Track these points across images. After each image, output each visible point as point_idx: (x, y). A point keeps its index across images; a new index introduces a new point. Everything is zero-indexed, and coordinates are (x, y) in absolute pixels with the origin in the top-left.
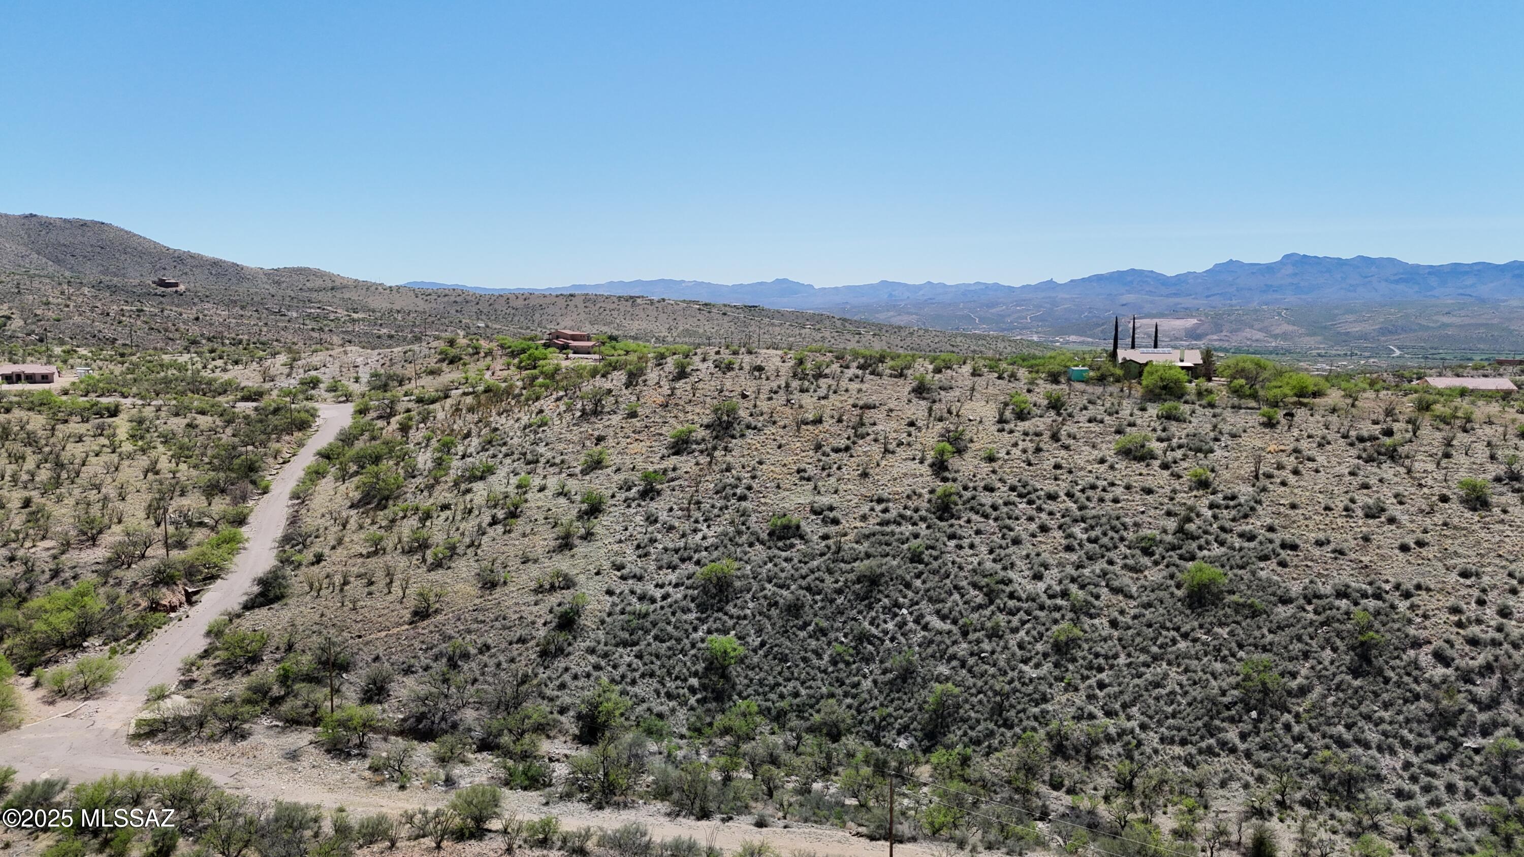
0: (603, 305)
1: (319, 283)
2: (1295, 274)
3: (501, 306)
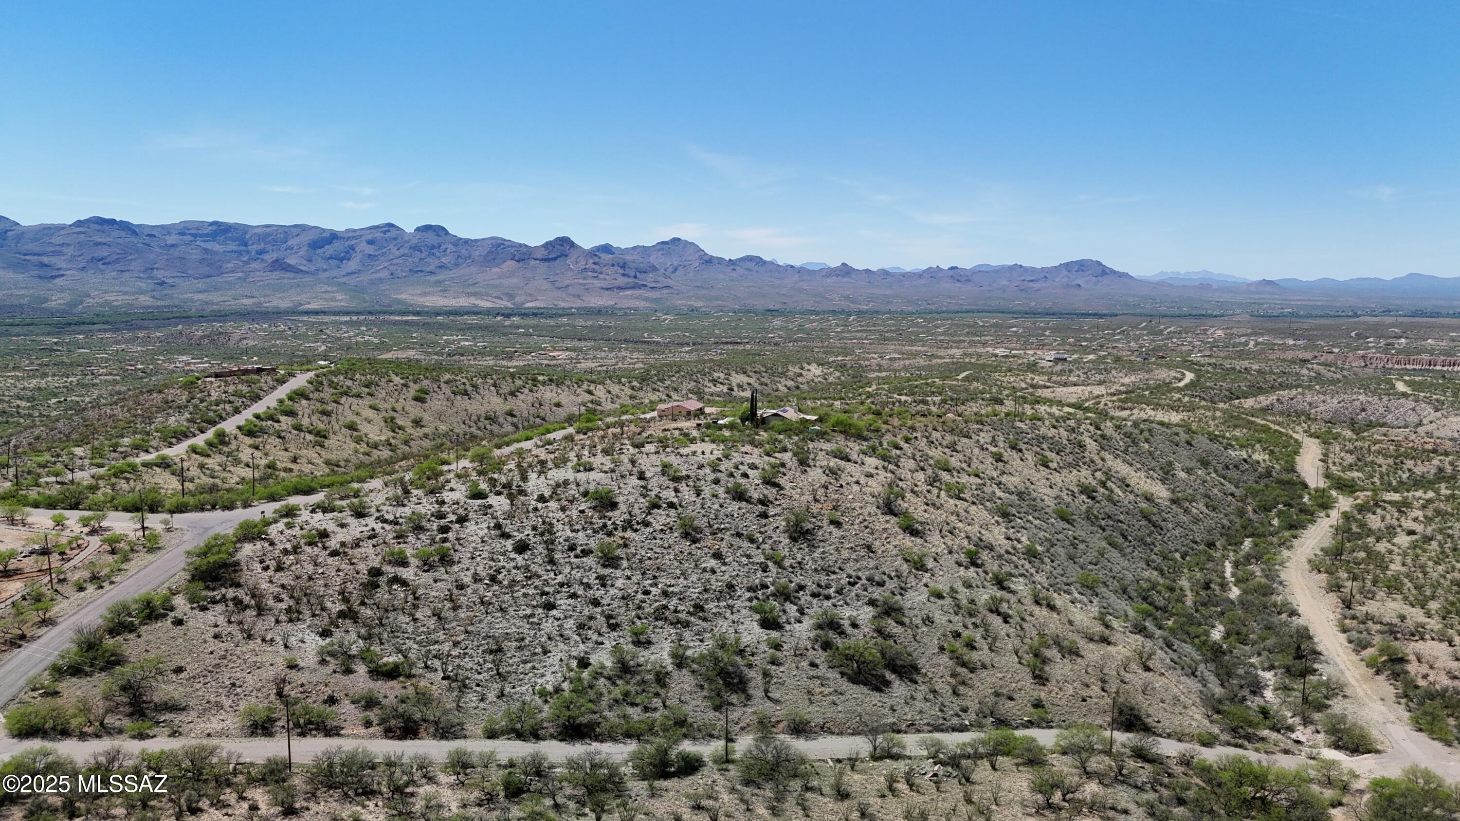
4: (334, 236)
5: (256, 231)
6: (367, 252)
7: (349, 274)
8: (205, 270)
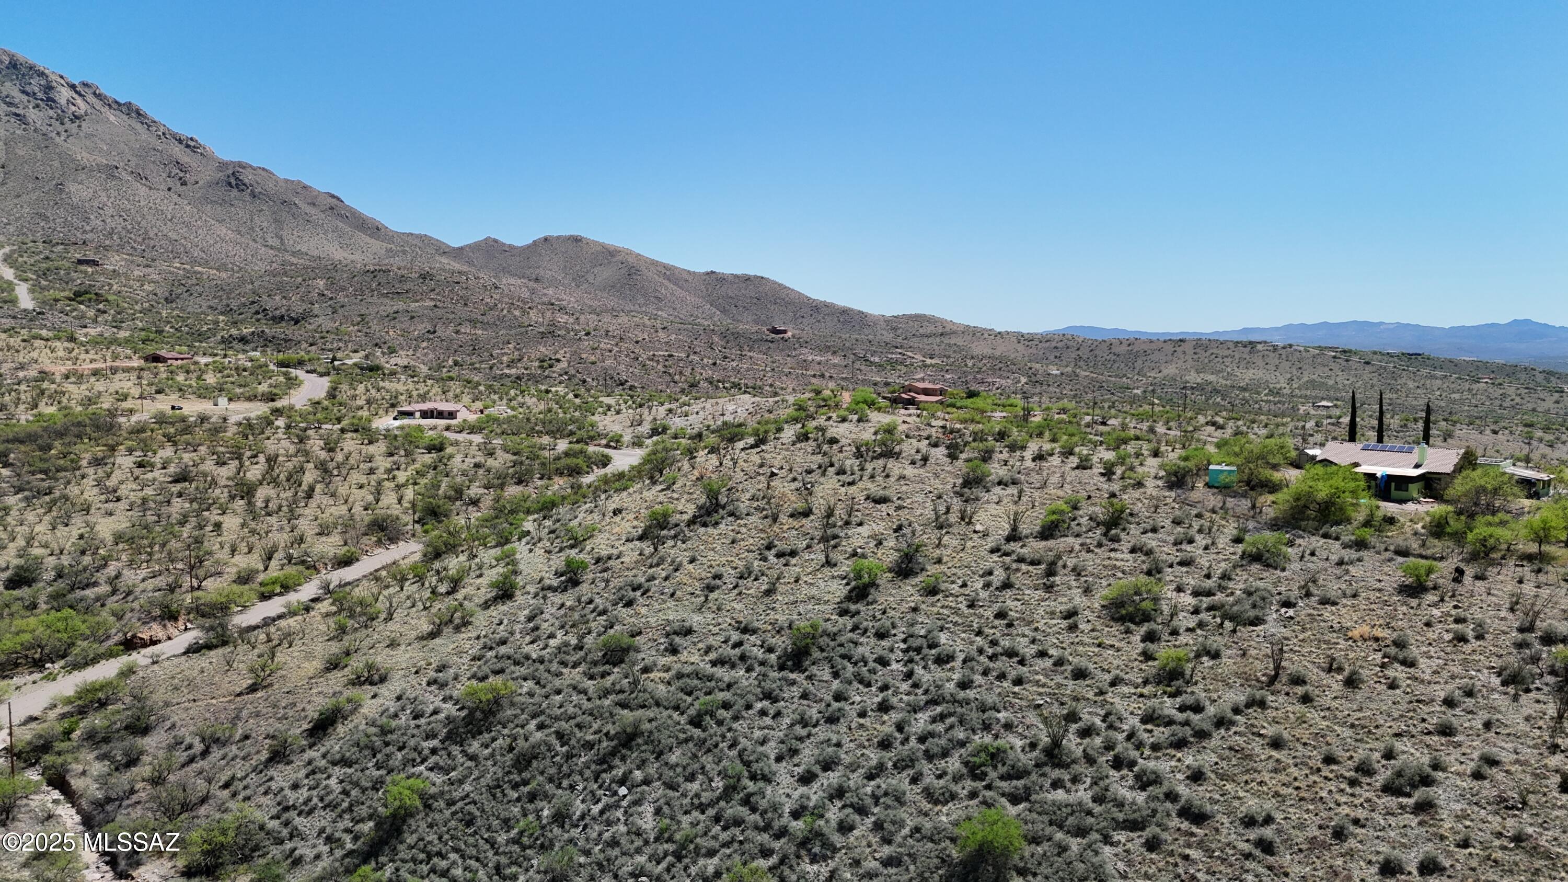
0: (1215, 351)
1: (930, 329)
3: (1102, 353)
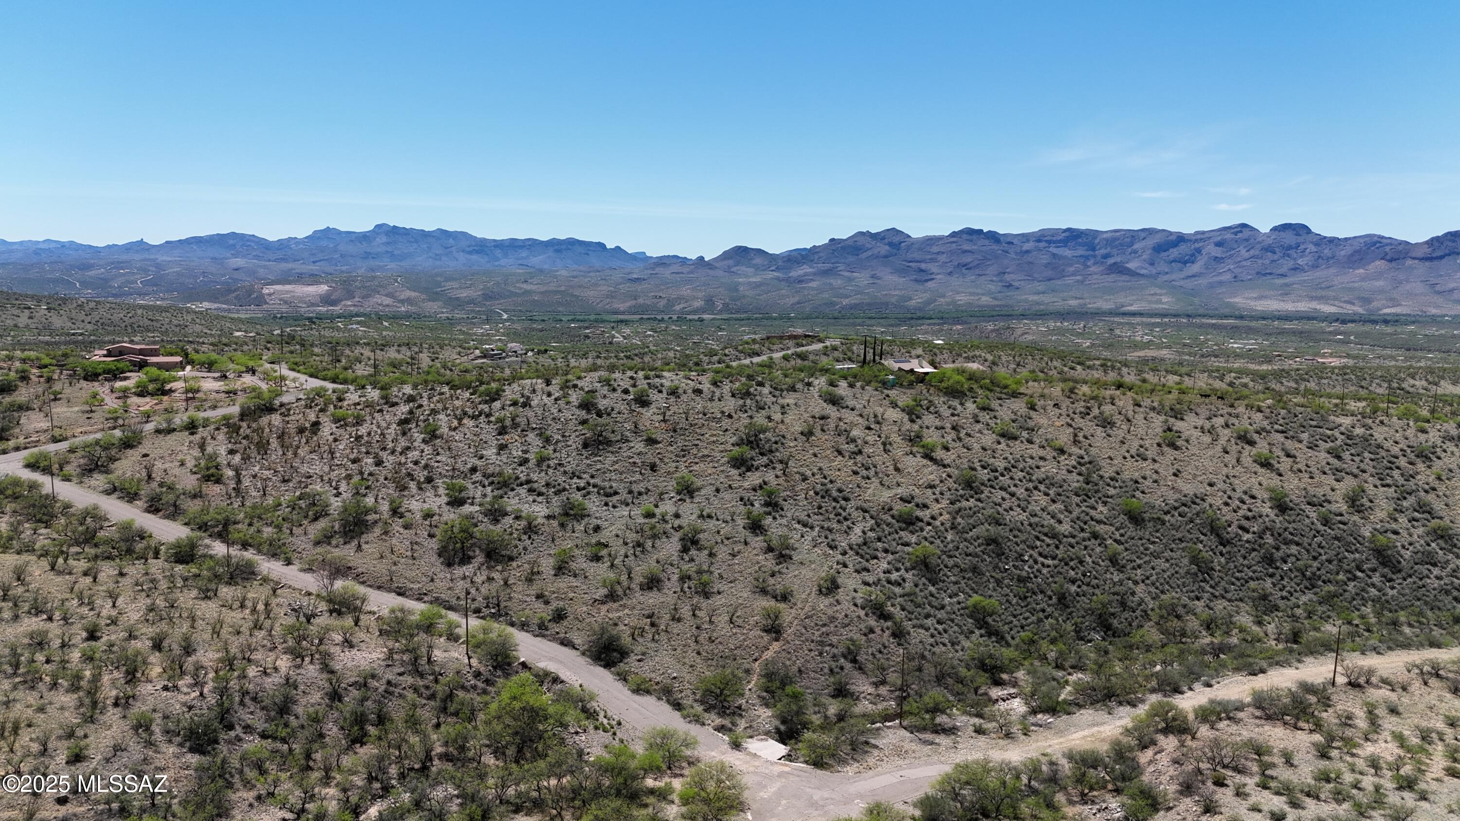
2: (388, 243)
4: (1181, 239)
5: (1105, 236)
6: (1213, 254)
7: (1188, 277)
8: (1049, 273)
